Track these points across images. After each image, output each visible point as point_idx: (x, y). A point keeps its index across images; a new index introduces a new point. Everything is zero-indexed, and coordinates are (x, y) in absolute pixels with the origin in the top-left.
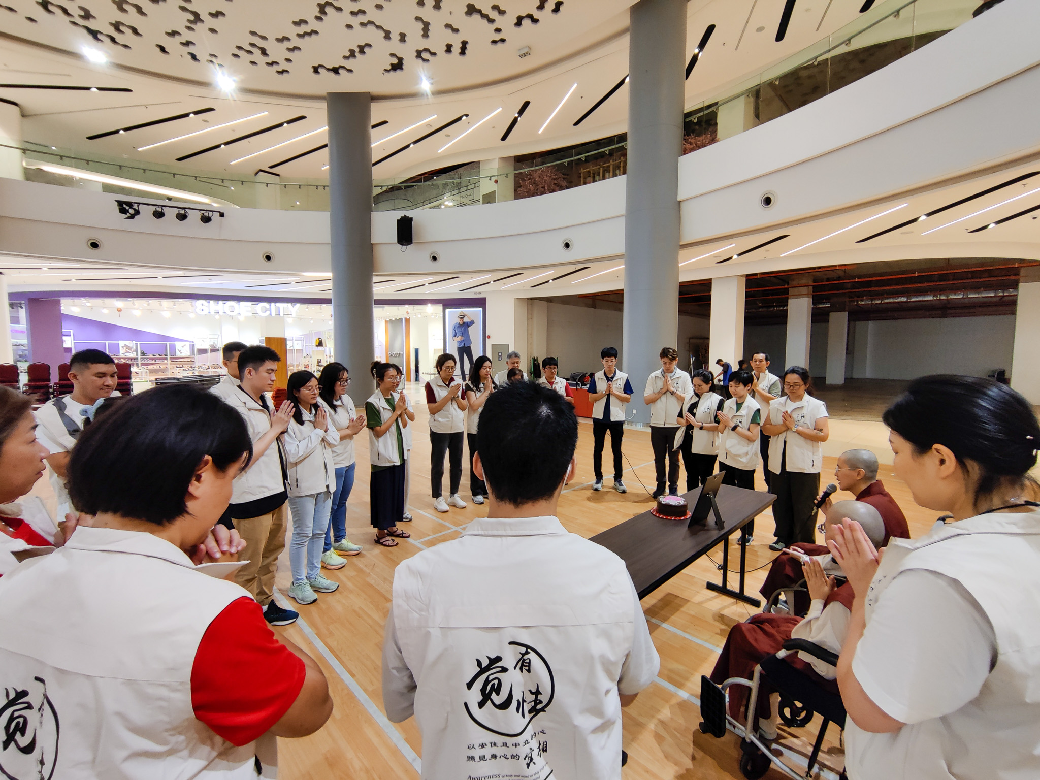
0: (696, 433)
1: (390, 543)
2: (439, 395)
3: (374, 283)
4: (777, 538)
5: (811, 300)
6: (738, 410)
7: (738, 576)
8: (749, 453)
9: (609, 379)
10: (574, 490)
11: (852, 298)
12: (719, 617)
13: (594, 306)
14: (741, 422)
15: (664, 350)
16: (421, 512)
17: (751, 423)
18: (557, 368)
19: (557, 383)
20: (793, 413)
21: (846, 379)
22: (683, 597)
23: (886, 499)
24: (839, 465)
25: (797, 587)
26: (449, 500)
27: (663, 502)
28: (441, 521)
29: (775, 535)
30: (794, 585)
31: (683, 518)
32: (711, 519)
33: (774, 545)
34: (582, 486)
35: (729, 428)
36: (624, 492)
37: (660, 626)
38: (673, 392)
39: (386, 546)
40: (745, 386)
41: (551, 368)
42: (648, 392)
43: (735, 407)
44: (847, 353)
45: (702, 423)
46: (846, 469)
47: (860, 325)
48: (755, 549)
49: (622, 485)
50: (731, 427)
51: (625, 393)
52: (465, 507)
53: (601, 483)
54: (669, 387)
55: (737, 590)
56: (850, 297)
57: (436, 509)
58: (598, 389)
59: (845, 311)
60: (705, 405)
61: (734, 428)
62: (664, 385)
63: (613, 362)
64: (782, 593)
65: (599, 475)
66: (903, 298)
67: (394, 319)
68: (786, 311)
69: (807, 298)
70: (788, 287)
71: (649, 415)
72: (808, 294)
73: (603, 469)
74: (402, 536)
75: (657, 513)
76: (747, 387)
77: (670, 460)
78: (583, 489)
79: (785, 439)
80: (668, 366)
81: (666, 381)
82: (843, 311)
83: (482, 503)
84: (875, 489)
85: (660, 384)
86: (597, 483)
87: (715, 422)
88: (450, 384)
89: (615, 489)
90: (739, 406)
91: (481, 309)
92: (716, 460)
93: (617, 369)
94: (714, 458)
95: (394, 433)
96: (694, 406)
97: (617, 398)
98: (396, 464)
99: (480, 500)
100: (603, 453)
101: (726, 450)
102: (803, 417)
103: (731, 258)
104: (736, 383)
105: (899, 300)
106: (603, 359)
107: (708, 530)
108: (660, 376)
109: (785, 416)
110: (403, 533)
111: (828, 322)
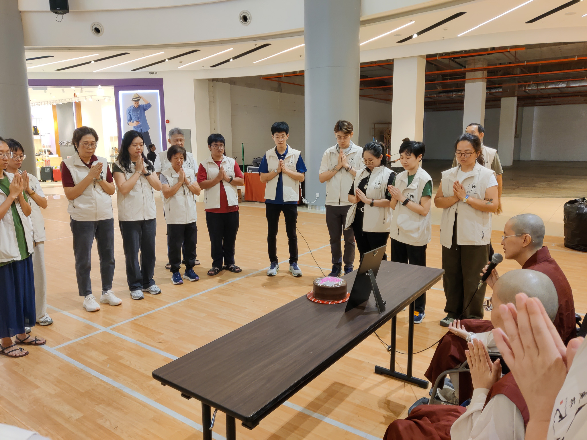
0: (367, 210)
1: (17, 353)
2: (78, 177)
3: (27, 60)
4: (447, 314)
5: (485, 84)
6: (409, 183)
7: (406, 357)
8: (421, 228)
9: (281, 157)
10: (247, 277)
11: (520, 83)
12: (385, 403)
13: (280, 89)
14: (412, 196)
15: (339, 123)
16: (66, 313)
17: (422, 196)
18: (224, 144)
19: (225, 162)
20: (464, 184)
21: (514, 161)
22: (350, 385)
23: (552, 266)
24: (506, 232)
25: (462, 369)
26: (102, 297)
27: (319, 285)
28: (88, 322)
29: (446, 311)
30: (459, 365)
31: (340, 302)
32: (372, 300)
33: (444, 321)
34: (257, 272)
35: (400, 202)
36: (299, 276)
37: (321, 421)
38: (348, 168)
39: (12, 357)
40: (417, 156)
41: (217, 145)
42: (323, 169)
43: (406, 180)
44: (515, 137)
45: (373, 200)
46: (512, 236)
47: (527, 109)
48: (426, 327)
49: (298, 269)
50: (401, 201)
51: (298, 171)
52: (120, 304)
53: (276, 267)
54: (344, 163)
55: (405, 373)
56: (519, 82)
57: (85, 308)
58: (270, 168)
59: (514, 96)
60: (376, 179)
61: (405, 203)
62: (339, 161)
63: (284, 138)
64: (448, 375)
65: (274, 259)
66: (563, 84)
67: (61, 104)
68: (463, 97)
69: (482, 82)
70: (465, 69)
71: (324, 194)
72: (482, 78)
73: (278, 254)
74: (35, 343)
75: (314, 297)
76: (418, 158)
77: (345, 240)
78: (257, 275)
79: (456, 211)
80: (342, 140)
81: (341, 157)
82: (513, 96)
83: (141, 298)
84: (540, 256)
85: (335, 161)
86: (272, 268)
87: (386, 198)
88: (91, 163)
89: (291, 273)
90: (410, 178)
91: (158, 91)
92: (388, 237)
93: (289, 146)
94: (386, 235)
95: (10, 222)
96: (365, 181)
97: (289, 176)
98: (15, 259)
99: (138, 295)
100: (277, 237)
101: (397, 226)
102: (474, 187)
103: (410, 37)
104: (406, 154)
105: (560, 86)
106: (273, 135)
107: (368, 313)
108: (335, 151)
109: (456, 187)
110: (36, 340)
111: (500, 107)
